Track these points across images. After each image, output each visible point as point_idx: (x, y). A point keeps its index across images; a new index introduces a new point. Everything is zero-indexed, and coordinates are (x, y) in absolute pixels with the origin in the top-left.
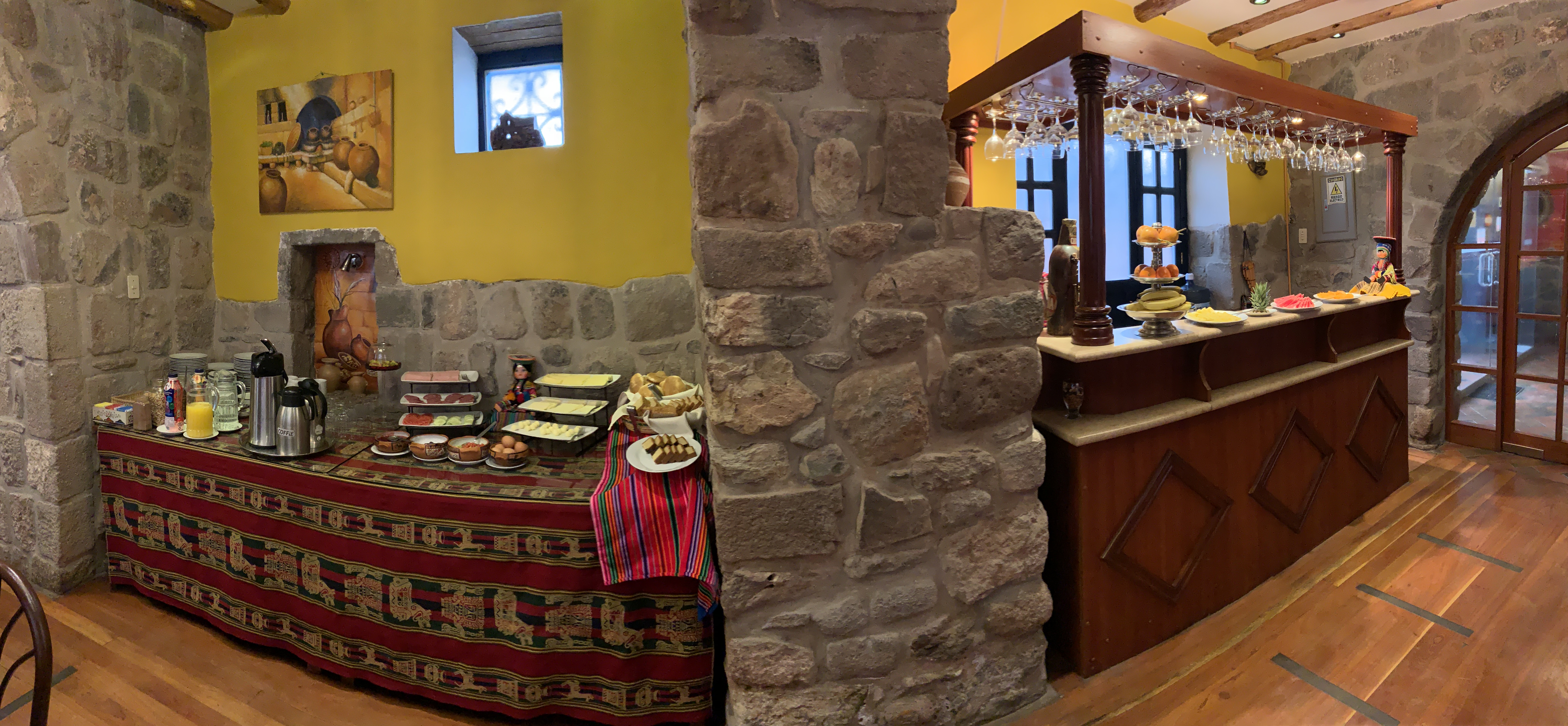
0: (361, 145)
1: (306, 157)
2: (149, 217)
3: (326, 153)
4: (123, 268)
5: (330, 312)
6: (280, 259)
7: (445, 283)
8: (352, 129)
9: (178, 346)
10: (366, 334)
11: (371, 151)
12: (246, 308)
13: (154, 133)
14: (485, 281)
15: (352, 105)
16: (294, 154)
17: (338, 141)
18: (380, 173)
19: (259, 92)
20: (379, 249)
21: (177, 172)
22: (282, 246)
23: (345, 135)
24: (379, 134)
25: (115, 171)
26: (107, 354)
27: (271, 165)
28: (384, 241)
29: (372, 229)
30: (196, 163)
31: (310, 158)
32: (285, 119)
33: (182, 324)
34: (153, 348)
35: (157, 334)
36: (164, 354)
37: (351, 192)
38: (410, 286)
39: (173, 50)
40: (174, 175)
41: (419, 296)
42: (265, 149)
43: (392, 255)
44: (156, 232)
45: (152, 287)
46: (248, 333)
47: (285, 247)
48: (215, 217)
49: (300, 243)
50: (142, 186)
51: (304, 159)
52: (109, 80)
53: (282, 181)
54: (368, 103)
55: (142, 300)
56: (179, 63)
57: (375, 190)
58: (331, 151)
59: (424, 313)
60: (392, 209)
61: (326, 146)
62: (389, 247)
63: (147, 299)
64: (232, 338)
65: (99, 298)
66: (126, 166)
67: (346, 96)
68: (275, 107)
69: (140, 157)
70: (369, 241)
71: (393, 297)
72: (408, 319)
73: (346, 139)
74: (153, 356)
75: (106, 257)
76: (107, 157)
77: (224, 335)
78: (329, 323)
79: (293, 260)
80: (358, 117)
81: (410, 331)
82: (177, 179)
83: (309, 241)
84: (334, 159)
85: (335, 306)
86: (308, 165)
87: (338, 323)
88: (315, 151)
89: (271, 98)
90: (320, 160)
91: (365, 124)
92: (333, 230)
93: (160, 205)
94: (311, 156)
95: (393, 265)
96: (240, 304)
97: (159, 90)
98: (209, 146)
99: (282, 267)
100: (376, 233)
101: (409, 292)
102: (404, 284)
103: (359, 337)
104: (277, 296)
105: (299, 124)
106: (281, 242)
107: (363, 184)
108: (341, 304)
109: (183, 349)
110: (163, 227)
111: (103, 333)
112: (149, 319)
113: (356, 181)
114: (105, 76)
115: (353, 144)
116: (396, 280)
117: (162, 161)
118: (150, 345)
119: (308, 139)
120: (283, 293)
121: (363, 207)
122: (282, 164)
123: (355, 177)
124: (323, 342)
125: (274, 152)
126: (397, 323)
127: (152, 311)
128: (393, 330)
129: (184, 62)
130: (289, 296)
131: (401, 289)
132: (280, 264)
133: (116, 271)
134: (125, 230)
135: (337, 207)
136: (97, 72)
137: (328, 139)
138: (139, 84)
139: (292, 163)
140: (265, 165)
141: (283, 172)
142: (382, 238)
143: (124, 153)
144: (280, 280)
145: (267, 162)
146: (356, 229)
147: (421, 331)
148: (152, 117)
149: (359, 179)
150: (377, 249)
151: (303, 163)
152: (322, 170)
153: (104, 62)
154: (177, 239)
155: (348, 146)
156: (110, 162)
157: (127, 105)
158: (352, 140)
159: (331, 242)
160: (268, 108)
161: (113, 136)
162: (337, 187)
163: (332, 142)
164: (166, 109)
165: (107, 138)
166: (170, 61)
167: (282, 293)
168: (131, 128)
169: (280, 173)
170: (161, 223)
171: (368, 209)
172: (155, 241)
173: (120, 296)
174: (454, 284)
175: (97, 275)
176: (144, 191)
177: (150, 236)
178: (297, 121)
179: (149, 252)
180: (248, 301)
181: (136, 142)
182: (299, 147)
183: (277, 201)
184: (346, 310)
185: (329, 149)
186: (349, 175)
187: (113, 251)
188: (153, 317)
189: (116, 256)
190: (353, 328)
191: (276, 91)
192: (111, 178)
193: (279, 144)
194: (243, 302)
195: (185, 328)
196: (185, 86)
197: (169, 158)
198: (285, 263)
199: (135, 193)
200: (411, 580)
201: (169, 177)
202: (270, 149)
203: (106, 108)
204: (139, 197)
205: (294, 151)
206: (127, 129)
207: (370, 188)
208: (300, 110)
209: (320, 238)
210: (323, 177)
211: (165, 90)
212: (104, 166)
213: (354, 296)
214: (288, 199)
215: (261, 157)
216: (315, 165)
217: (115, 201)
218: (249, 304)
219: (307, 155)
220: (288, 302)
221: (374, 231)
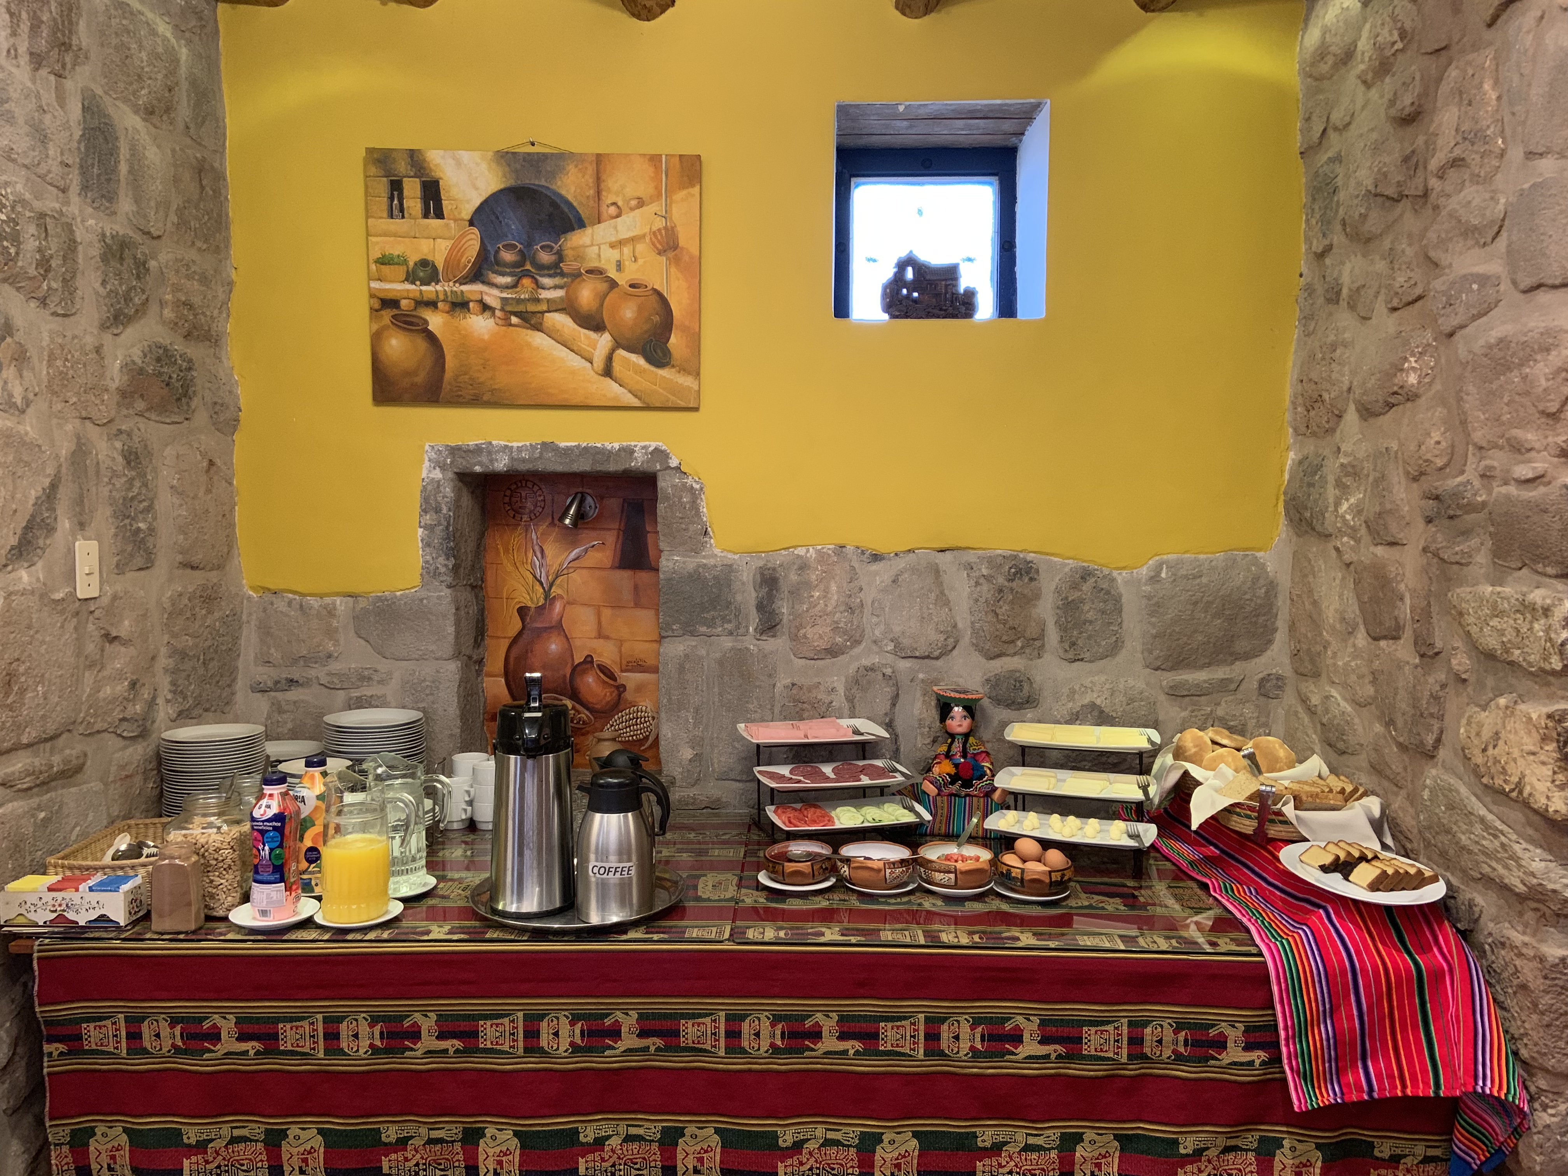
0: (632, 286)
1: (492, 297)
2: (116, 398)
3: (544, 294)
4: (65, 524)
5: (522, 611)
6: (426, 500)
7: (801, 551)
8: (613, 255)
9: (172, 711)
10: (606, 653)
11: (654, 298)
12: (331, 612)
13: (126, 205)
14: (881, 547)
15: (613, 210)
16: (464, 288)
17: (577, 276)
18: (675, 341)
19: (370, 151)
20: (663, 484)
21: (169, 297)
22: (428, 472)
23: (594, 264)
24: (673, 270)
25: (54, 285)
26: (29, 746)
27: (404, 303)
28: (678, 468)
29: (653, 445)
30: (204, 280)
31: (503, 299)
32: (440, 215)
33: (182, 655)
34: (124, 719)
35: (133, 685)
36: (143, 734)
37: (608, 372)
38: (730, 556)
39: (164, 28)
40: (162, 304)
41: (747, 576)
42: (386, 269)
43: (695, 495)
44: (129, 435)
45: (120, 569)
46: (335, 666)
47: (437, 474)
48: (242, 403)
49: (478, 469)
50: (104, 327)
51: (488, 300)
52: (43, 72)
53: (431, 338)
54: (650, 209)
55: (105, 601)
56: (175, 61)
57: (663, 373)
58: (560, 293)
59: (761, 607)
60: (696, 409)
61: (546, 281)
62: (689, 481)
63: (115, 597)
64: (292, 682)
65: (17, 599)
66: (74, 277)
67: (599, 193)
68: (412, 189)
69: (105, 258)
70: (647, 468)
71: (695, 577)
72: (725, 620)
73: (596, 272)
74: (121, 743)
75: (33, 494)
76: (40, 250)
77: (264, 675)
78: (520, 634)
79: (457, 505)
80: (625, 234)
81: (727, 643)
82: (168, 313)
83: (501, 464)
84: (569, 307)
85: (532, 597)
86: (498, 313)
87: (540, 633)
88: (515, 286)
89: (402, 167)
90: (531, 308)
91: (640, 247)
92: (563, 444)
93: (141, 371)
94: (505, 295)
95: (698, 514)
96: (312, 601)
97: (136, 112)
98: (227, 247)
99: (428, 519)
100: (660, 454)
101: (729, 568)
102: (717, 551)
103: (589, 660)
104: (417, 581)
105: (475, 230)
106: (427, 464)
107: (639, 360)
108: (547, 594)
109: (184, 717)
110: (142, 423)
111: (23, 691)
112: (116, 647)
113: (621, 352)
114: (37, 60)
115: (613, 284)
116: (703, 545)
117: (141, 268)
118: (117, 714)
119: (498, 262)
120: (436, 574)
121: (636, 402)
122: (432, 304)
123: (618, 344)
124: (506, 674)
125: (410, 278)
126: (703, 629)
127: (125, 627)
128: (692, 642)
129: (183, 58)
130: (449, 579)
131: (712, 562)
132: (425, 511)
133: (51, 530)
134: (69, 427)
135: (574, 402)
136: (23, 48)
137: (555, 269)
138: (99, 91)
139: (460, 305)
140: (389, 303)
141: (436, 321)
142: (674, 463)
143: (71, 246)
144: (427, 544)
145: (390, 296)
146: (616, 446)
147: (751, 643)
148: (123, 168)
149: (630, 349)
150: (661, 484)
151: (485, 308)
152: (538, 327)
153: (35, 27)
154: (169, 451)
155: (603, 286)
156: (44, 264)
157: (78, 133)
158: (613, 274)
159: (560, 468)
160: (396, 187)
161: (50, 203)
162: (575, 361)
163: (562, 275)
164: (152, 154)
165: (37, 205)
166: (160, 50)
167: (430, 573)
168: (85, 188)
169: (426, 322)
170: (140, 415)
171: (648, 408)
172: (132, 458)
173: (59, 596)
174: (819, 552)
175: (14, 541)
176: (107, 338)
177: (118, 445)
178: (471, 223)
179: (119, 483)
180: (337, 594)
181: (91, 222)
182: (477, 275)
183: (420, 379)
184: (558, 606)
185: (556, 287)
186: (604, 341)
187: (47, 482)
188: (126, 643)
189: (51, 493)
190: (577, 643)
191: (415, 158)
192: (43, 302)
193: (424, 263)
194: (321, 596)
195: (188, 665)
196: (184, 111)
197: (152, 264)
198: (438, 510)
199: (90, 341)
200: (916, 1135)
201: (154, 308)
202: (401, 271)
203: (41, 137)
204: (98, 350)
205: (464, 281)
206: (75, 188)
207: (652, 368)
208: (477, 202)
209: (530, 460)
210: (539, 339)
211: (149, 112)
212: (32, 272)
213: (577, 577)
214: (448, 375)
215: (375, 285)
216: (516, 314)
217: (52, 358)
218: (338, 600)
219: (495, 292)
220: (446, 592)
221: (657, 450)
